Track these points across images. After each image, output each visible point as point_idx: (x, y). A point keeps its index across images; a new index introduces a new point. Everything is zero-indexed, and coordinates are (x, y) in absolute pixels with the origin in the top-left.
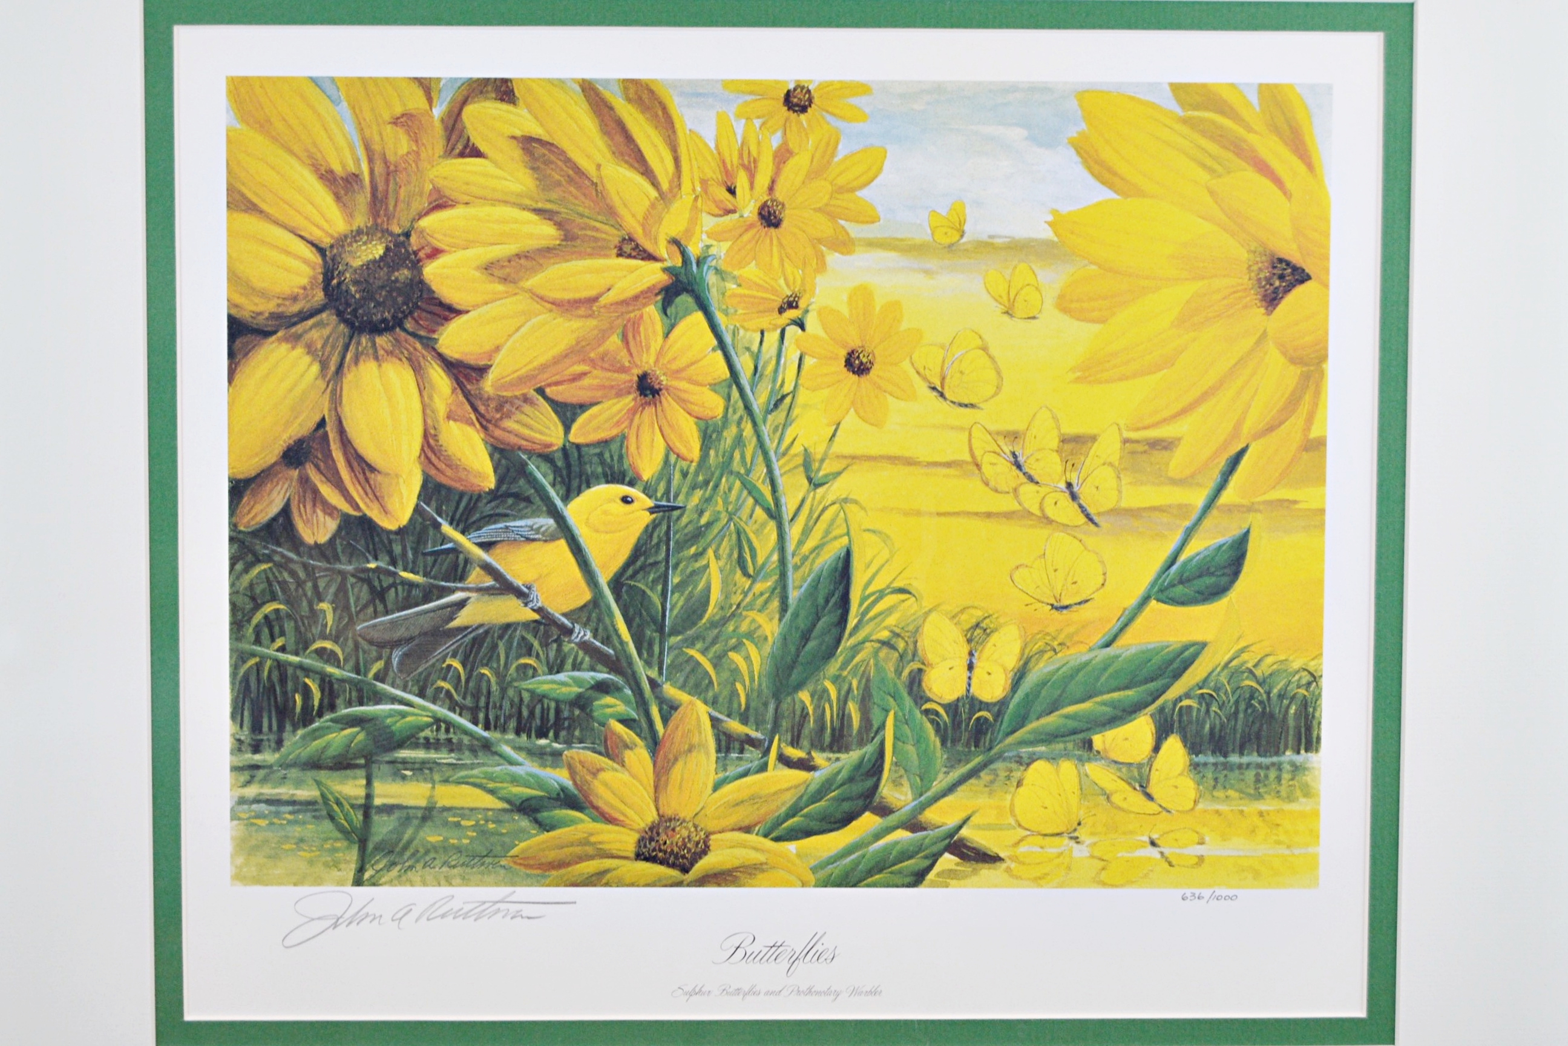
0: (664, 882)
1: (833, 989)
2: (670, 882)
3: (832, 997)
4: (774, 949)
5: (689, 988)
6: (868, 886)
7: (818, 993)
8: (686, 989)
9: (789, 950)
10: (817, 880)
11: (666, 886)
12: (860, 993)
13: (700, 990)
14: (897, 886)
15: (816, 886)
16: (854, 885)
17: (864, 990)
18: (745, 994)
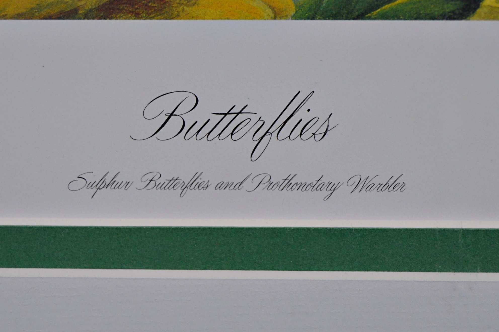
0: (45, 12)
1: (325, 180)
2: (56, 10)
3: (325, 193)
4: (229, 118)
5: (96, 178)
6: (385, 17)
7: (302, 186)
8: (90, 178)
9: (254, 118)
10: (299, 7)
11: (49, 17)
12: (370, 187)
13: (113, 181)
14: (433, 18)
15: (297, 17)
16: (361, 16)
17: (377, 182)
18: (185, 188)
